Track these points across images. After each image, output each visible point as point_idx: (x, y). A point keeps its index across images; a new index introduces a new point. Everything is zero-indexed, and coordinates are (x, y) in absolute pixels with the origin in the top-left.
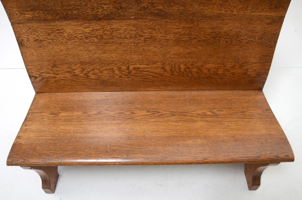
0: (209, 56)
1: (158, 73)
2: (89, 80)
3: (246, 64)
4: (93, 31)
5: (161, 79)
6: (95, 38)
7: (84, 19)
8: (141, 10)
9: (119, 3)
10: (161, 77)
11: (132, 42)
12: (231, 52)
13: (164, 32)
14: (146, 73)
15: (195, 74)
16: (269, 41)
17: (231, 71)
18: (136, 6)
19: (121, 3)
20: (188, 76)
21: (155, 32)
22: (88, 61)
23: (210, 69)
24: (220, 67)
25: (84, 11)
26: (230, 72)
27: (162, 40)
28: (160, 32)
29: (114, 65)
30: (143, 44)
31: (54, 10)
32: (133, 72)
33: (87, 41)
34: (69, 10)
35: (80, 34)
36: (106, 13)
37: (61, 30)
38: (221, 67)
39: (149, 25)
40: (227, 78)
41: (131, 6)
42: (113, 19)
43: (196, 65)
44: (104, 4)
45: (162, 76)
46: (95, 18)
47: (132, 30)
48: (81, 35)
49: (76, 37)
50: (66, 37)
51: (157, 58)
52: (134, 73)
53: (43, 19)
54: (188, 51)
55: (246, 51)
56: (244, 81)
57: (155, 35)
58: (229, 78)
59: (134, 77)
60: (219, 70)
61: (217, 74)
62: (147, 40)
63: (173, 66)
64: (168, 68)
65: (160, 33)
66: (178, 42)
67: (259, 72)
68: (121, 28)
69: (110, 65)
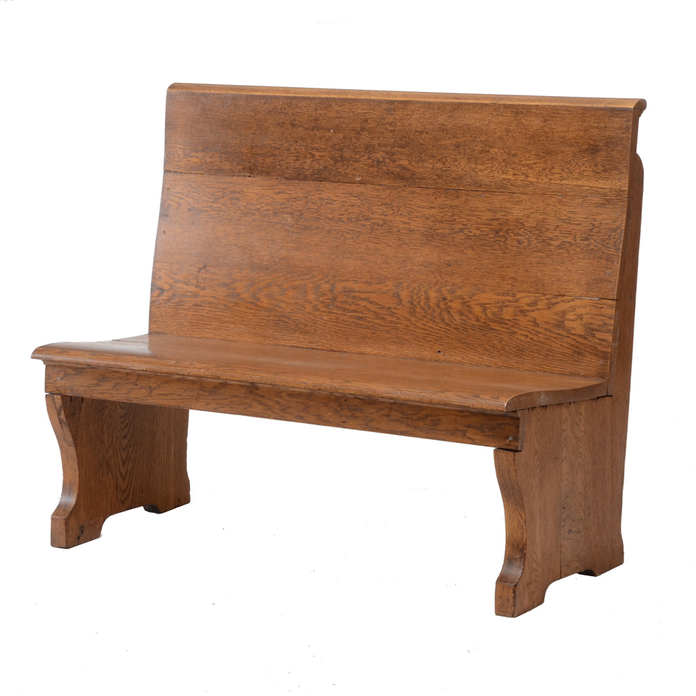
0: (486, 274)
1: (387, 306)
2: (257, 310)
3: (559, 299)
4: (288, 200)
5: (391, 322)
6: (289, 216)
7: (279, 175)
8: (373, 166)
9: (341, 149)
10: (390, 318)
11: (350, 230)
12: (528, 266)
13: (407, 214)
14: (363, 303)
15: (457, 317)
16: (604, 245)
17: (531, 314)
18: (366, 157)
19: (343, 149)
20: (443, 320)
21: (391, 212)
22: (265, 263)
23: (487, 306)
24: (507, 303)
25: (283, 160)
26: (528, 318)
27: (401, 231)
28: (400, 212)
29: (308, 279)
30: (368, 236)
31: (238, 152)
32: (342, 299)
33: (275, 220)
34: (261, 155)
35: (268, 204)
36: (317, 166)
37: (239, 193)
38: (509, 301)
39: (384, 196)
40: (522, 332)
41: (358, 157)
42: (326, 179)
43: (459, 293)
44: (316, 149)
45: (392, 315)
46: (298, 175)
47: (354, 206)
48: (267, 208)
49: (258, 209)
50: (243, 208)
51: (389, 270)
52: (342, 302)
53: (216, 168)
54: (449, 258)
55: (559, 267)
56: (561, 345)
57: (390, 218)
58: (526, 333)
59: (339, 312)
60: (505, 309)
61: (501, 322)
62: (376, 227)
63: (416, 291)
64: (404, 294)
65: (401, 214)
66: (430, 237)
67: (591, 323)
68: (336, 198)
69: (302, 277)
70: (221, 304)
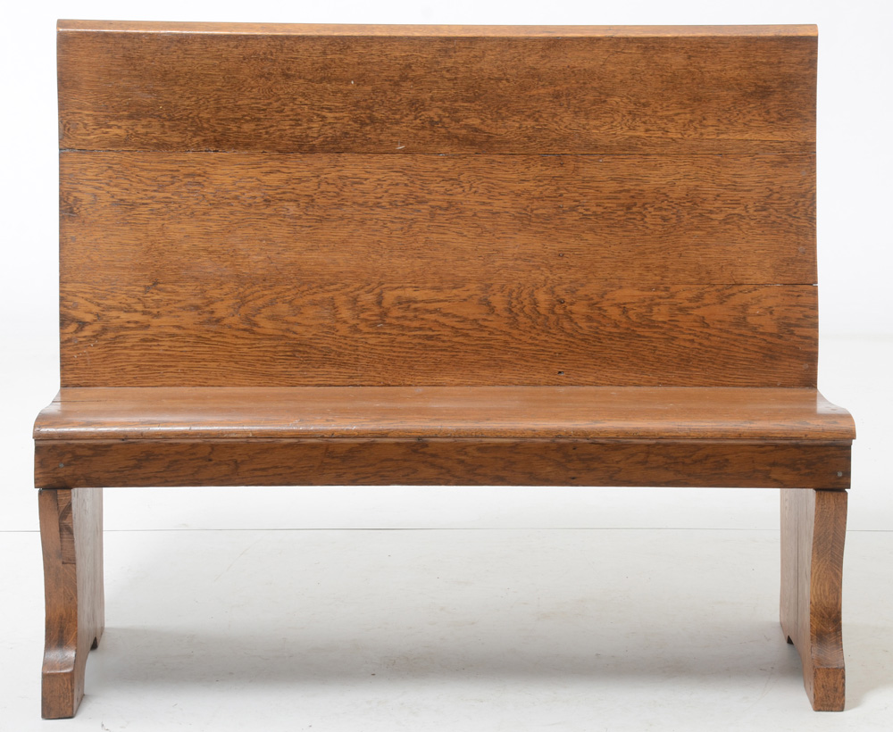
0: (620, 264)
1: (471, 317)
2: (255, 339)
3: (735, 289)
4: (287, 182)
5: (480, 339)
6: (291, 203)
7: (268, 148)
8: (423, 128)
9: (369, 108)
10: (477, 334)
11: (396, 218)
12: (682, 249)
13: (486, 192)
14: (433, 317)
15: (583, 324)
16: (790, 216)
17: (695, 312)
18: (411, 117)
19: (373, 106)
20: (562, 329)
21: (461, 190)
22: (260, 272)
23: (627, 306)
24: (658, 301)
25: (272, 126)
26: (691, 318)
27: (479, 215)
28: (474, 189)
29: (337, 290)
30: (427, 224)
31: (193, 118)
32: (395, 313)
33: (268, 211)
34: (234, 120)
35: (252, 189)
36: (330, 132)
37: (200, 175)
38: (660, 298)
39: (445, 169)
40: (684, 336)
41: (397, 117)
42: (347, 150)
43: (581, 292)
44: (327, 109)
45: (482, 328)
46: (300, 146)
47: (397, 184)
48: (252, 194)
49: (236, 198)
50: (210, 197)
51: (467, 268)
52: (397, 318)
53: (155, 141)
54: (557, 246)
55: (728, 248)
56: (745, 349)
57: (459, 197)
58: (691, 337)
59: (395, 332)
60: (655, 309)
61: (652, 325)
62: (439, 212)
63: (514, 295)
64: (498, 301)
65: (475, 192)
66: (525, 220)
67: (786, 318)
68: (367, 176)
69: (327, 288)
70: (190, 335)
